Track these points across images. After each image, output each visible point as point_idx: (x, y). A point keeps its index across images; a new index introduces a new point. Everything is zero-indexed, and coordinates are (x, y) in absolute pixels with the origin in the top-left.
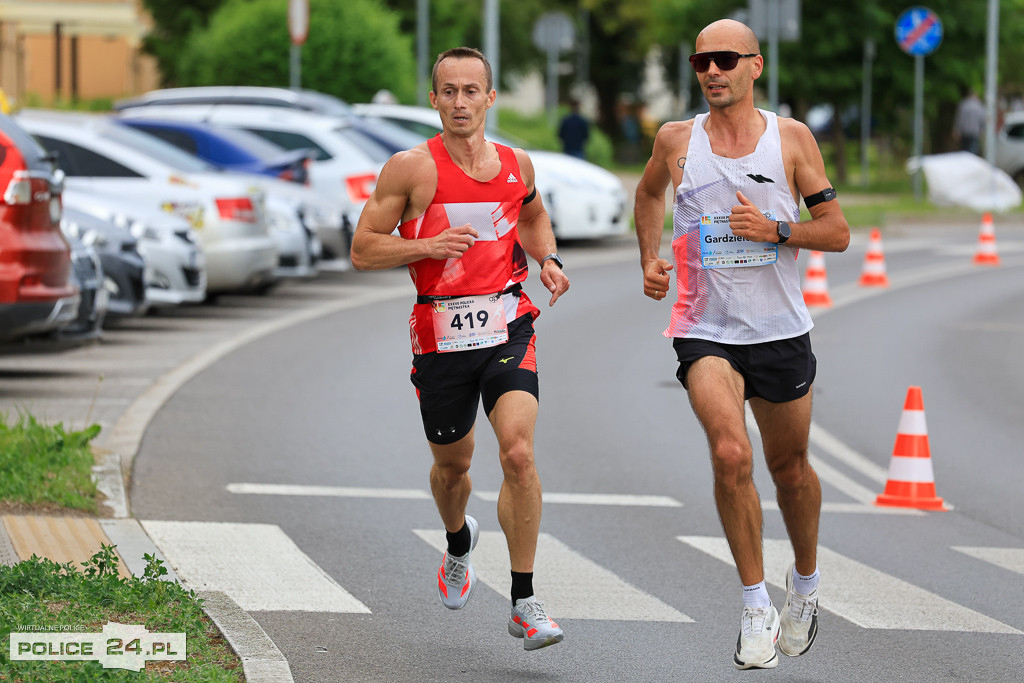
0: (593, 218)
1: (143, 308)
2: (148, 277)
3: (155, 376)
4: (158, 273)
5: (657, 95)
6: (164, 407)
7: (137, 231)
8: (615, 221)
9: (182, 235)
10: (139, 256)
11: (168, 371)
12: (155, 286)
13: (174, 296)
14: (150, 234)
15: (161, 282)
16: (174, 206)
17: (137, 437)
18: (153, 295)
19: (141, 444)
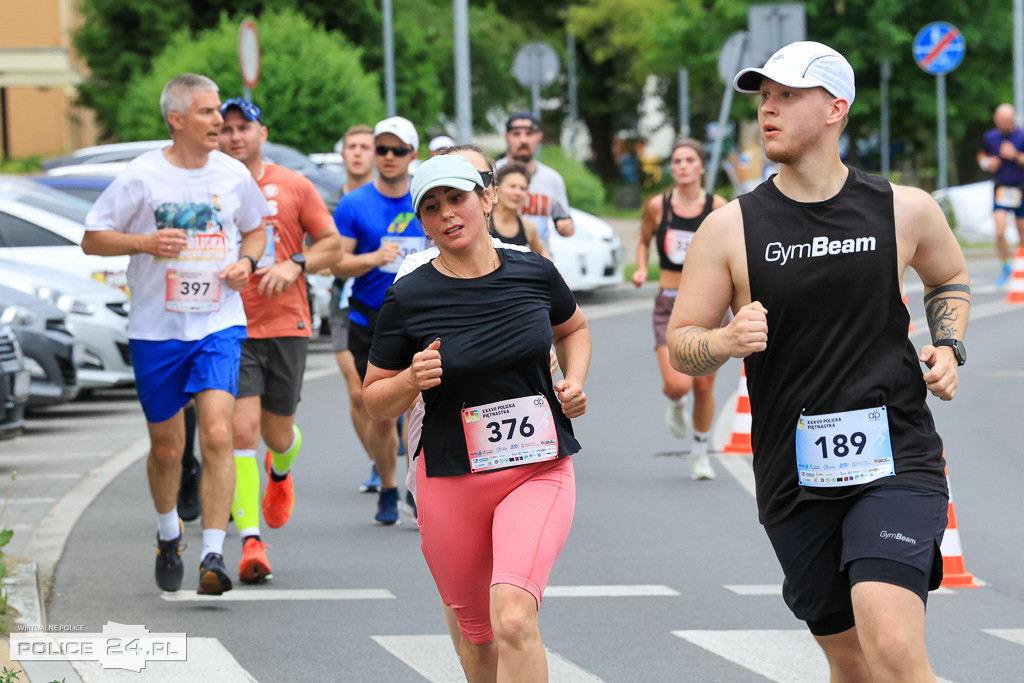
0: (584, 271)
1: (74, 391)
2: (79, 356)
3: (86, 468)
4: (88, 352)
5: (655, 130)
6: (93, 504)
7: (64, 305)
8: (609, 272)
9: (115, 307)
10: (67, 333)
11: (101, 462)
12: (88, 366)
13: (110, 377)
14: (79, 309)
15: (96, 362)
16: (106, 274)
17: (62, 541)
18: (84, 376)
19: (66, 548)
